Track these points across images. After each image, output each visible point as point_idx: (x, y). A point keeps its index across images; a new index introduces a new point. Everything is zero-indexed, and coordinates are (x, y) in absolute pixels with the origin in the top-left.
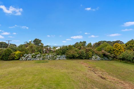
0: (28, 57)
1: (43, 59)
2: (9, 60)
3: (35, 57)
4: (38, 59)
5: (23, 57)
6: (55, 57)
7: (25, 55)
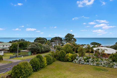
0: (80, 60)
1: (98, 65)
2: (64, 61)
3: (88, 61)
4: (92, 64)
5: (75, 60)
6: (111, 64)
7: (77, 58)
